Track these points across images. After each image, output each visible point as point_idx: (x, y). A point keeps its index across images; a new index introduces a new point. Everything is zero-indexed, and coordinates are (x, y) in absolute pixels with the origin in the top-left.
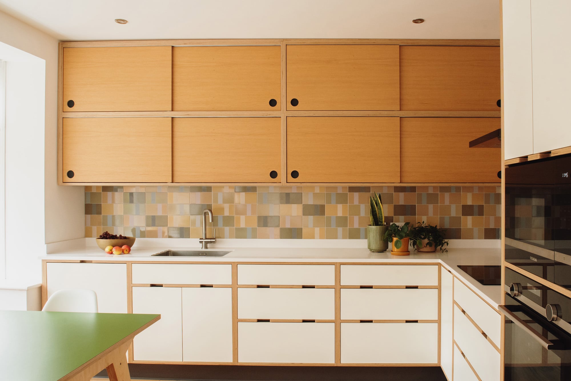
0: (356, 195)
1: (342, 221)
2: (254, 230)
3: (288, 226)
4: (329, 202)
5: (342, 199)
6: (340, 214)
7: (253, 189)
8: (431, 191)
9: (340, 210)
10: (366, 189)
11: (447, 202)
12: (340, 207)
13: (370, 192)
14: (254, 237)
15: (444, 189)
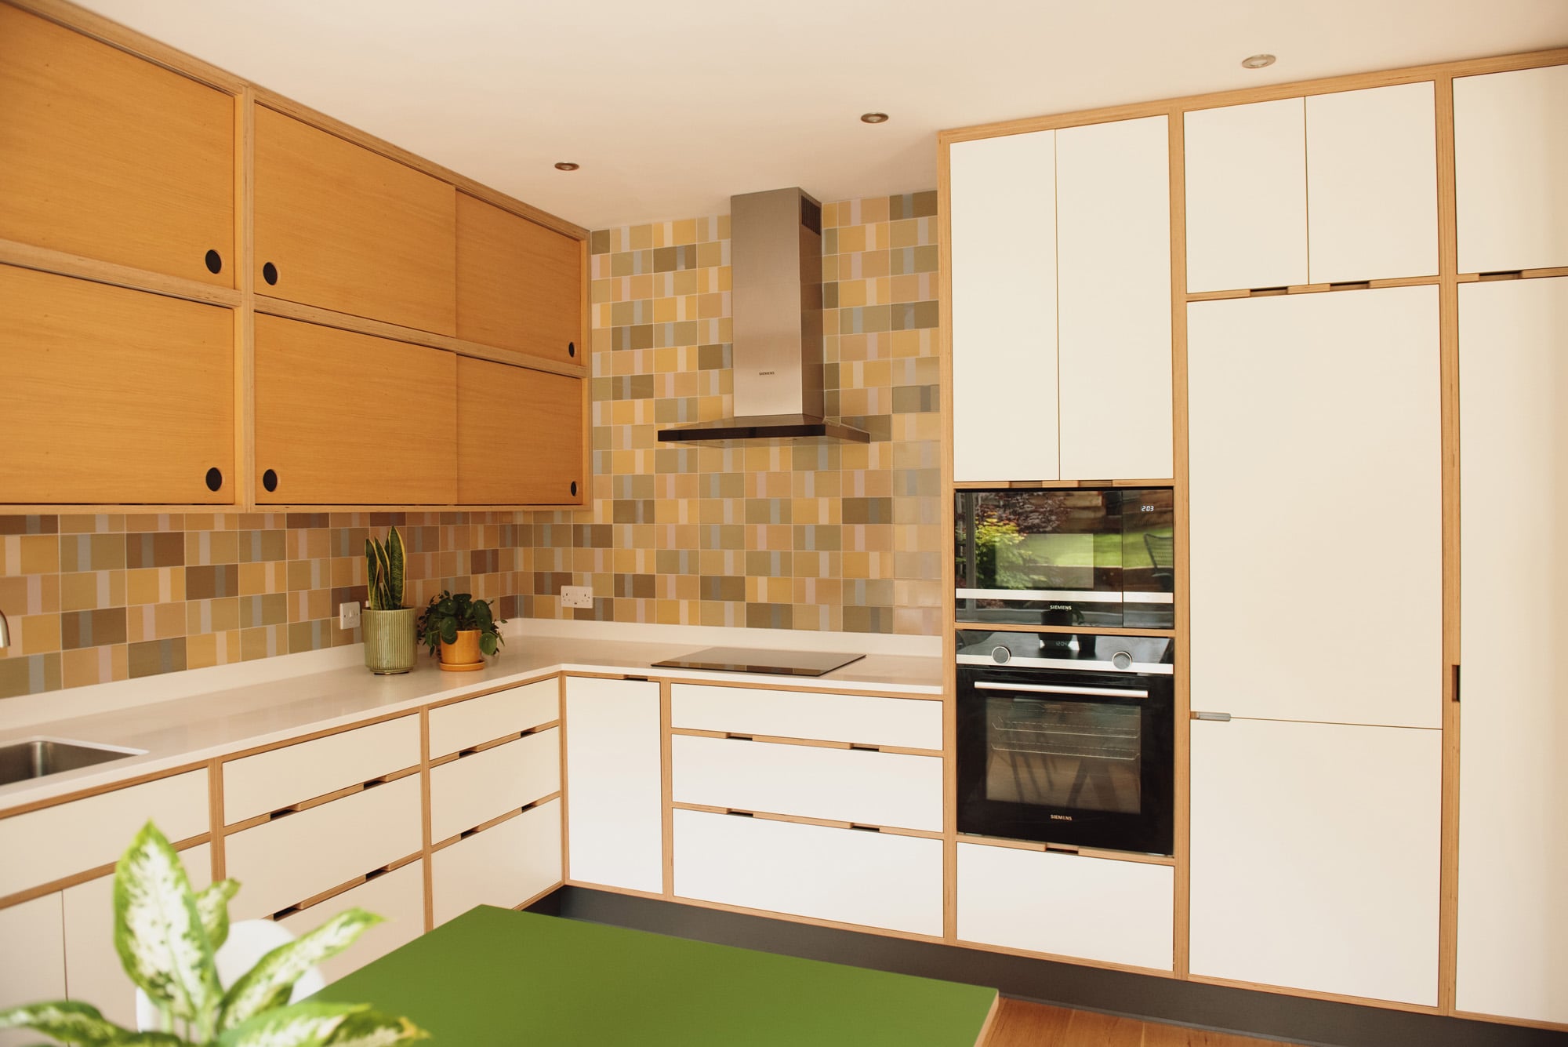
0: (303, 534)
1: (275, 607)
2: (51, 661)
3: (149, 635)
4: (246, 557)
5: (275, 548)
6: (270, 589)
7: (48, 524)
8: (428, 524)
9: (269, 577)
10: (322, 520)
11: (451, 548)
12: (270, 567)
13: (328, 527)
14: (52, 683)
15: (448, 518)
